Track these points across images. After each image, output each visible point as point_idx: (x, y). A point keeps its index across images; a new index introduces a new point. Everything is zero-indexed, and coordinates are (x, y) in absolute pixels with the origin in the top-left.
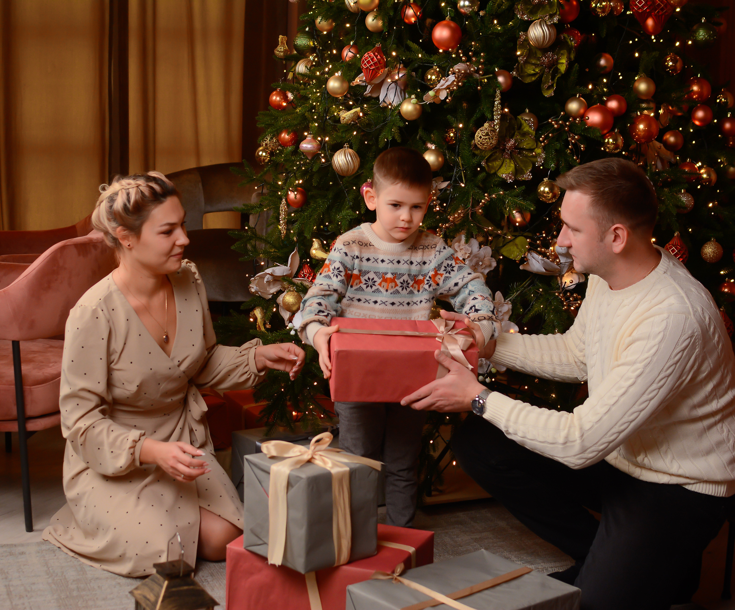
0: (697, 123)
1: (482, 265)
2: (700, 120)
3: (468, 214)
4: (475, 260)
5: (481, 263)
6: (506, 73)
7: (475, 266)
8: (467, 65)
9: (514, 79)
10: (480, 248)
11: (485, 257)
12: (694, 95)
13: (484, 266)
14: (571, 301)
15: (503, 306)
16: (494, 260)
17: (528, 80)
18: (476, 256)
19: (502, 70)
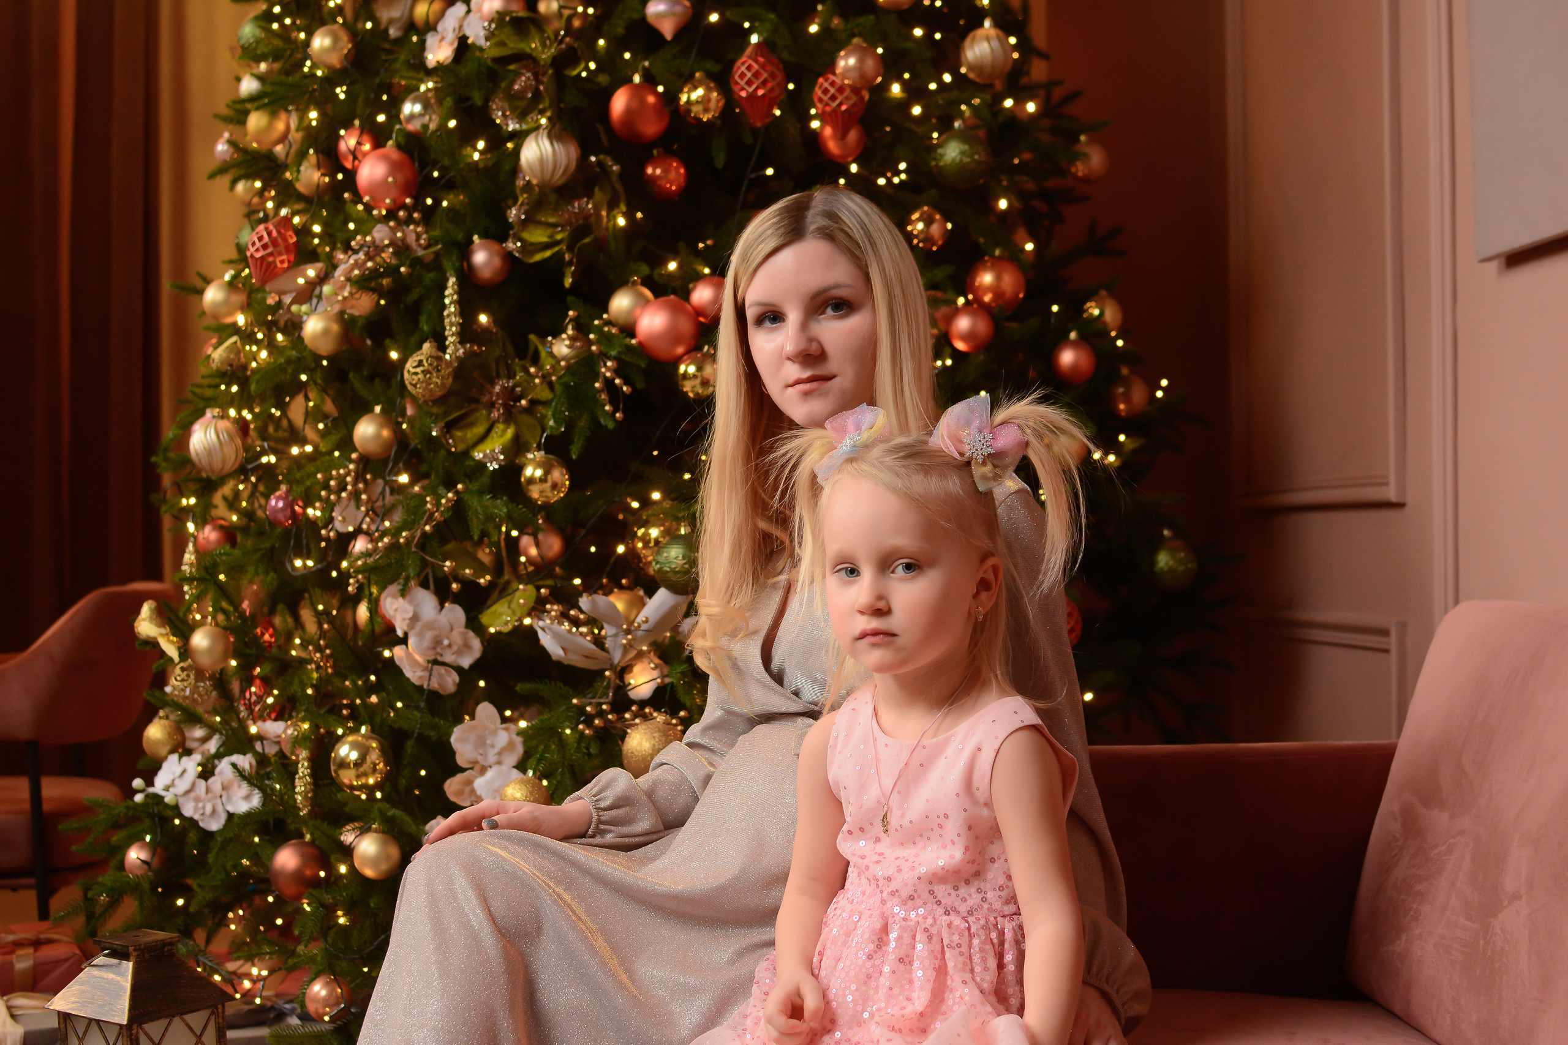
0: (960, 346)
1: (450, 646)
2: (964, 338)
3: (415, 537)
4: (429, 635)
5: (446, 642)
6: (495, 246)
7: (434, 648)
8: (390, 227)
9: (508, 256)
10: (442, 606)
11: (452, 629)
12: (985, 293)
13: (455, 648)
14: (626, 720)
15: (494, 733)
16: (471, 634)
17: (538, 257)
18: (430, 626)
19: (484, 241)
